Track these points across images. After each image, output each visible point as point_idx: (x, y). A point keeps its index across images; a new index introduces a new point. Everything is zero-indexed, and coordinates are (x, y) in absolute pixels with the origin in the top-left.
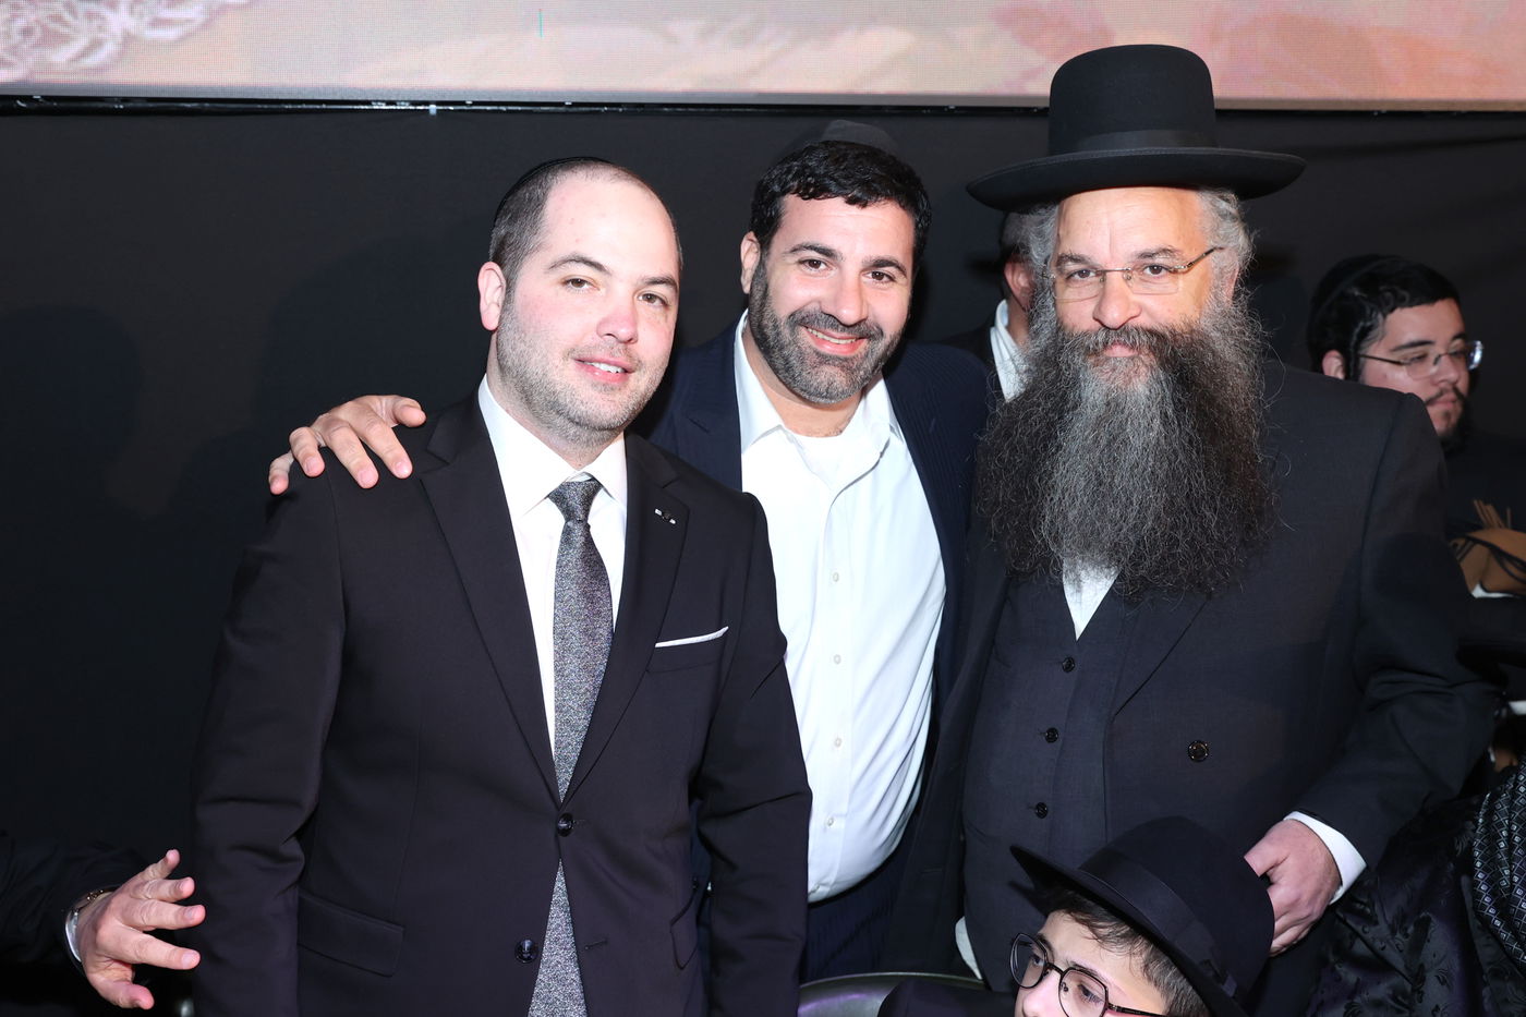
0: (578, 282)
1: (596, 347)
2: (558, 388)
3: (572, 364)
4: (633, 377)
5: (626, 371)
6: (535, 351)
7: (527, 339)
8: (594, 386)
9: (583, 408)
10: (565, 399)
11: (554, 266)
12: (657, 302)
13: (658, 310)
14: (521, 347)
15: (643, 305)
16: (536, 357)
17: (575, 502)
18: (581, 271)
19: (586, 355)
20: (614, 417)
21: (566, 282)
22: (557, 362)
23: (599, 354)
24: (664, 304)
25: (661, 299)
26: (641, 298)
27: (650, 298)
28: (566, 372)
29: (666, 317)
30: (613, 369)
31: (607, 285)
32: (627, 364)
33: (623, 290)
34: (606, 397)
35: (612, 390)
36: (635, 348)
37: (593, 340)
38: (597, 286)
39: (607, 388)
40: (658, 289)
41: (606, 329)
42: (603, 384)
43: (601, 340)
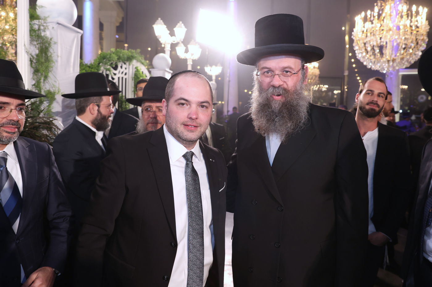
0: (183, 104)
2: (179, 132)
3: (183, 126)
4: (199, 129)
5: (196, 127)
6: (173, 123)
7: (171, 120)
8: (188, 131)
9: (185, 137)
10: (181, 135)
11: (176, 101)
13: (205, 110)
14: (170, 121)
15: (200, 109)
16: (174, 124)
17: (189, 157)
18: (183, 102)
19: (186, 124)
20: (194, 139)
21: (179, 104)
22: (178, 126)
23: (189, 123)
24: (207, 107)
25: (206, 107)
26: (200, 107)
27: (203, 106)
28: (181, 128)
29: (207, 111)
31: (190, 105)
32: (196, 125)
33: (194, 106)
34: (192, 134)
35: (193, 131)
36: (198, 121)
37: (186, 119)
38: (187, 105)
39: (192, 131)
40: (204, 104)
41: (190, 116)
42: (191, 130)
43: (188, 119)
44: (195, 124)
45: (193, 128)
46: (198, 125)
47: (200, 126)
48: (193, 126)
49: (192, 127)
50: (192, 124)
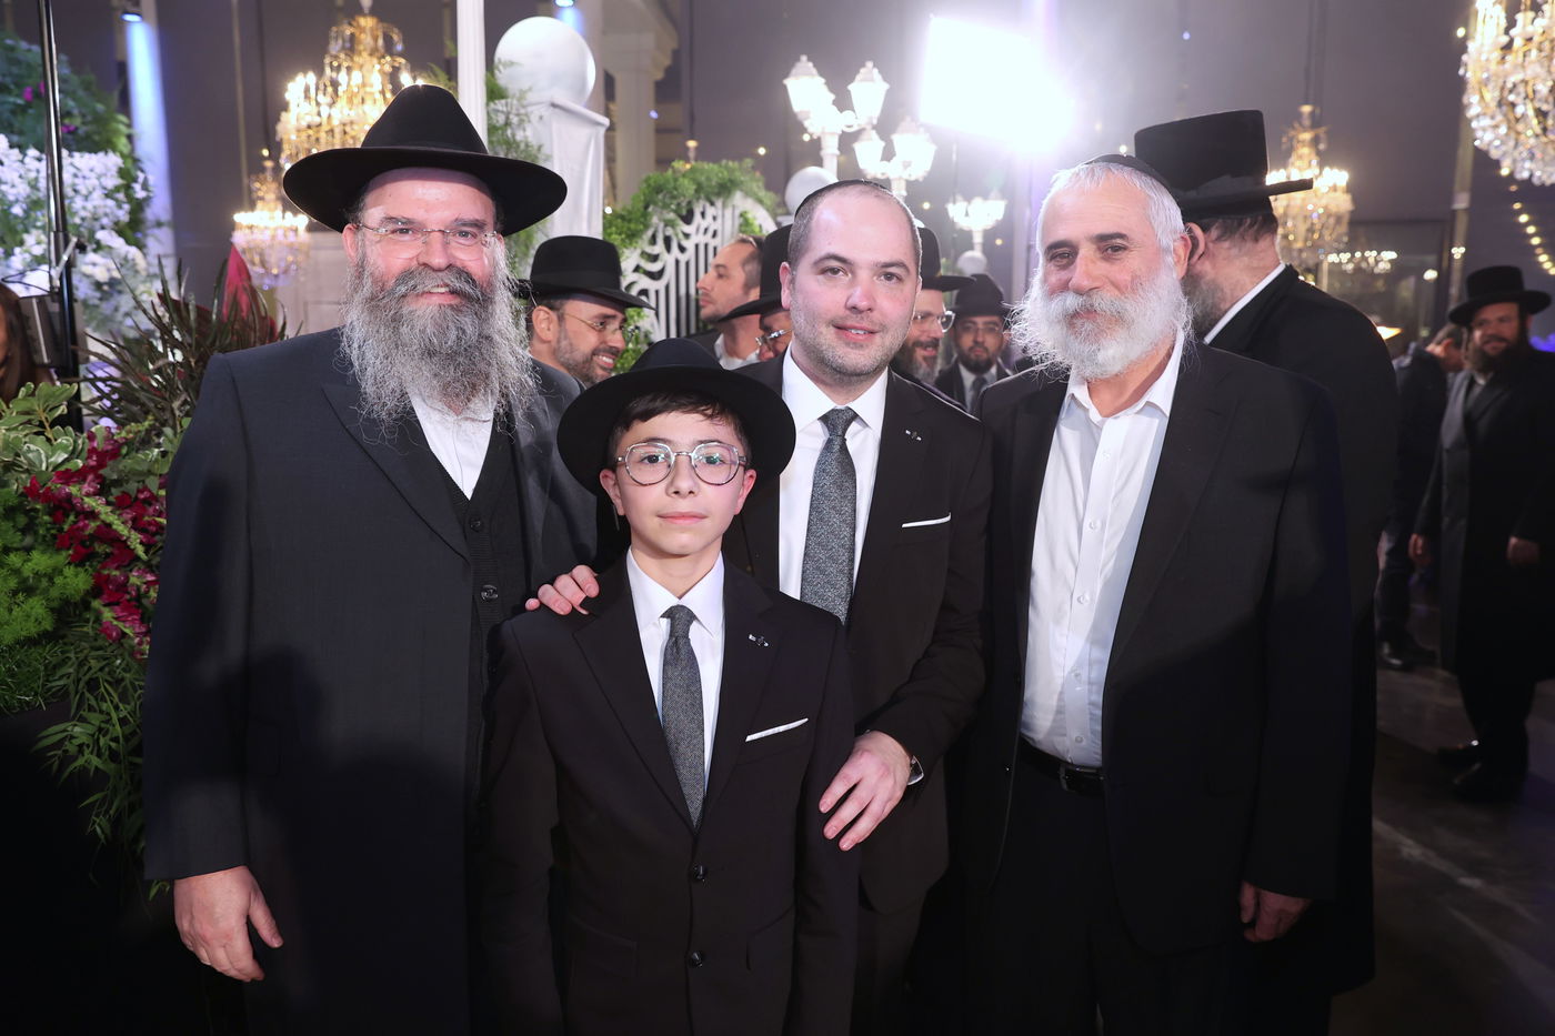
0: (835, 272)
1: (846, 318)
2: (824, 347)
3: (833, 332)
4: (877, 338)
5: (872, 333)
8: (848, 344)
9: (840, 361)
10: (829, 355)
11: (816, 263)
12: (895, 280)
13: (893, 286)
15: (882, 286)
17: (838, 424)
18: (833, 265)
19: (840, 323)
20: (865, 366)
21: (824, 272)
22: (821, 329)
23: (849, 323)
24: (900, 279)
25: (897, 278)
26: (882, 278)
27: (889, 276)
28: (829, 337)
29: (902, 290)
30: (861, 332)
31: (853, 273)
32: (870, 327)
33: (864, 275)
34: (857, 352)
35: (862, 346)
36: (875, 315)
37: (842, 312)
38: (846, 274)
39: (858, 345)
40: (892, 270)
41: (851, 303)
42: (855, 343)
43: (848, 312)
44: (865, 324)
45: (860, 338)
46: (876, 328)
47: (883, 331)
48: (861, 329)
49: (859, 332)
50: (857, 325)
